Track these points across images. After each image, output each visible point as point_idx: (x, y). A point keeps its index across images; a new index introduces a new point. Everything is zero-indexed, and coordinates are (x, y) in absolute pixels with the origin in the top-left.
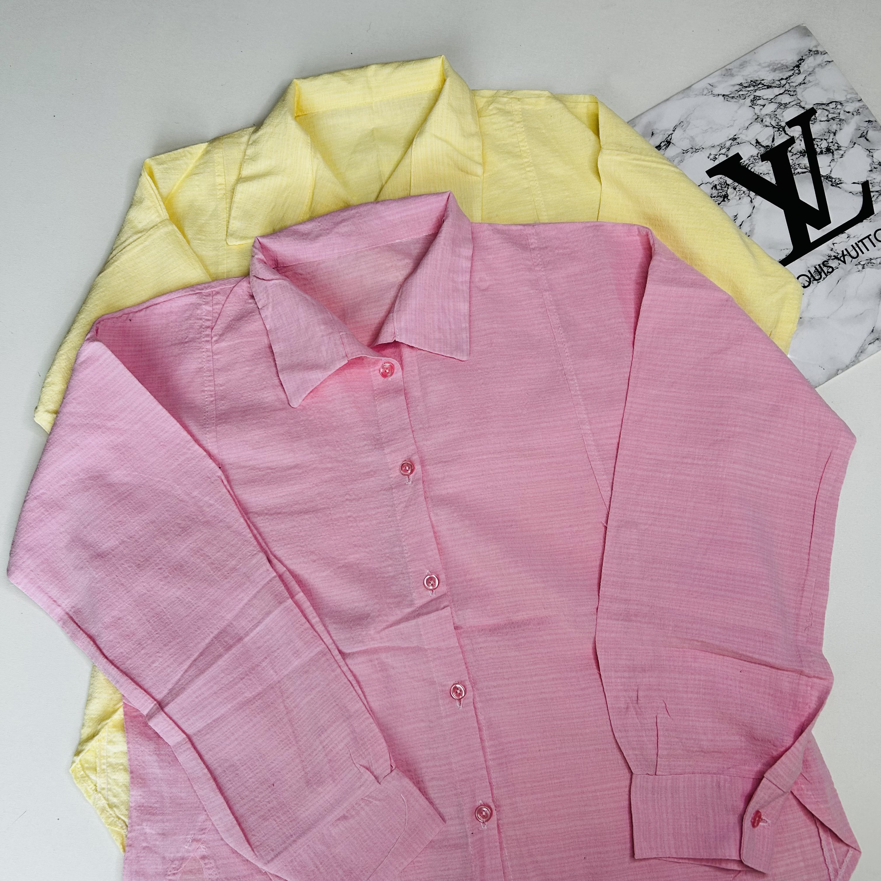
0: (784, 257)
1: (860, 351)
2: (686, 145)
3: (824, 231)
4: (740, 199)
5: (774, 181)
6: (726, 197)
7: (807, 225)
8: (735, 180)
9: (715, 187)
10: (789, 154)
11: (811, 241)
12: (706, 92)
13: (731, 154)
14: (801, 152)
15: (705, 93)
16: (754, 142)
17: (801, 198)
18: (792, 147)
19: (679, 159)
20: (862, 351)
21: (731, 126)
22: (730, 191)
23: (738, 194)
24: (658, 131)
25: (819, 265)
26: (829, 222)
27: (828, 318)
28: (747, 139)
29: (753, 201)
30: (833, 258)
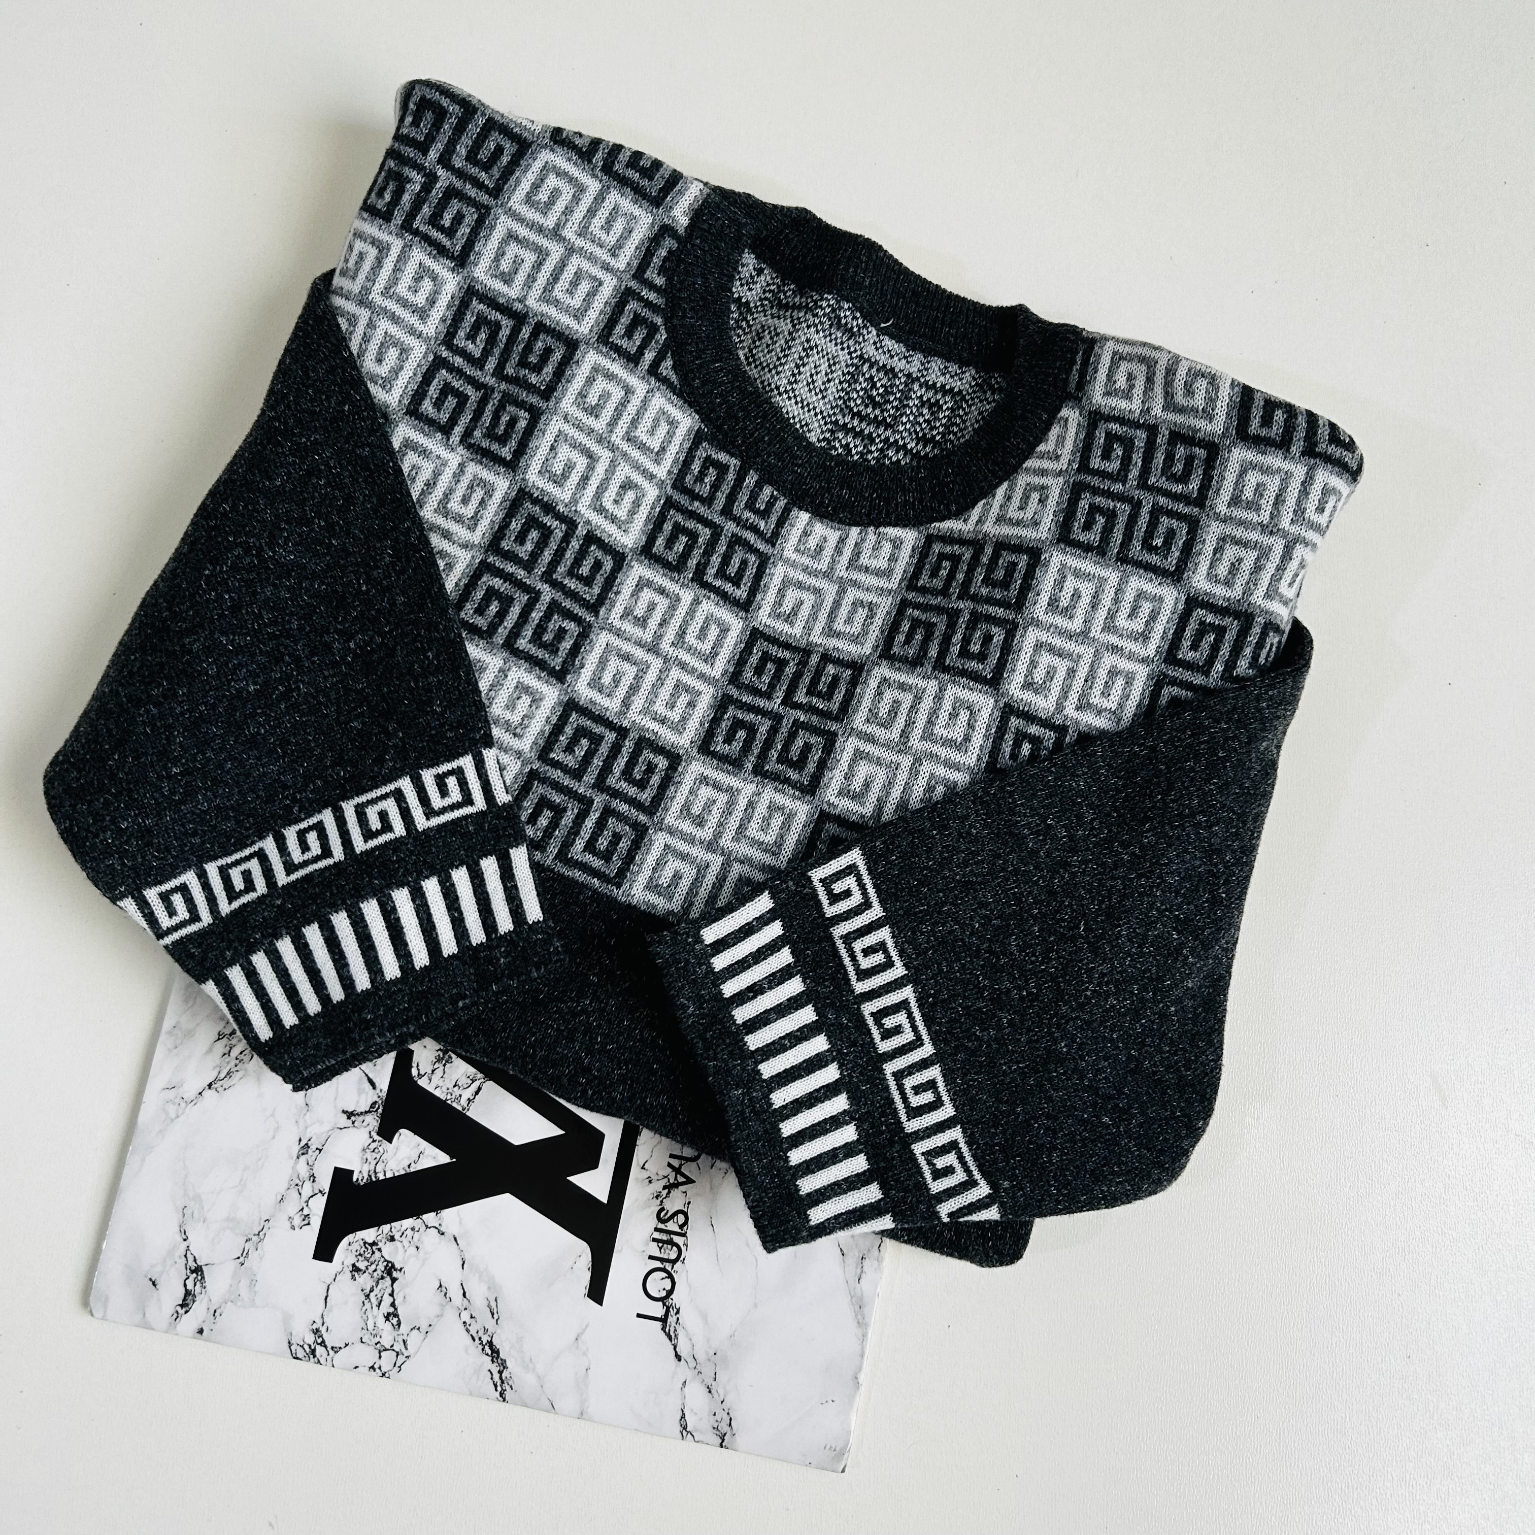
0: (589, 1274)
1: (857, 1308)
2: (233, 1244)
3: (606, 1161)
4: (418, 1248)
5: (443, 1158)
6: (390, 1269)
7: (570, 1178)
8: (379, 1224)
9: (355, 1269)
10: (423, 1083)
11: (605, 1201)
12: (172, 1110)
13: (325, 1182)
14: (439, 1060)
15: (173, 1115)
16: (343, 1121)
17: (516, 1142)
18: (414, 1065)
19: (244, 1283)
20: (860, 1306)
21: (277, 1129)
22: (388, 1251)
23: (406, 1243)
24: (159, 1269)
25: (656, 1230)
26: (602, 1136)
27: (756, 1305)
28: (327, 1127)
29: (443, 1229)
30: (665, 1192)
